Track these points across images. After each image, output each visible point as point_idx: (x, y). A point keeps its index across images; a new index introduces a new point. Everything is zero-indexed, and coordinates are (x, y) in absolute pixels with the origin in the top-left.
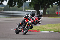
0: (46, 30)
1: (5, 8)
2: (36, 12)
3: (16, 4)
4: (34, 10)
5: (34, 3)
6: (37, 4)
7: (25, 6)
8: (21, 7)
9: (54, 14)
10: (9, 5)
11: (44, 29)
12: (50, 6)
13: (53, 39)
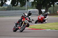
0: (48, 28)
1: (8, 7)
2: (38, 11)
3: (19, 3)
4: (36, 9)
5: (36, 3)
6: (39, 3)
7: (27, 6)
8: (23, 7)
9: (56, 13)
10: (12, 5)
11: (46, 28)
12: (52, 5)
13: (55, 37)
